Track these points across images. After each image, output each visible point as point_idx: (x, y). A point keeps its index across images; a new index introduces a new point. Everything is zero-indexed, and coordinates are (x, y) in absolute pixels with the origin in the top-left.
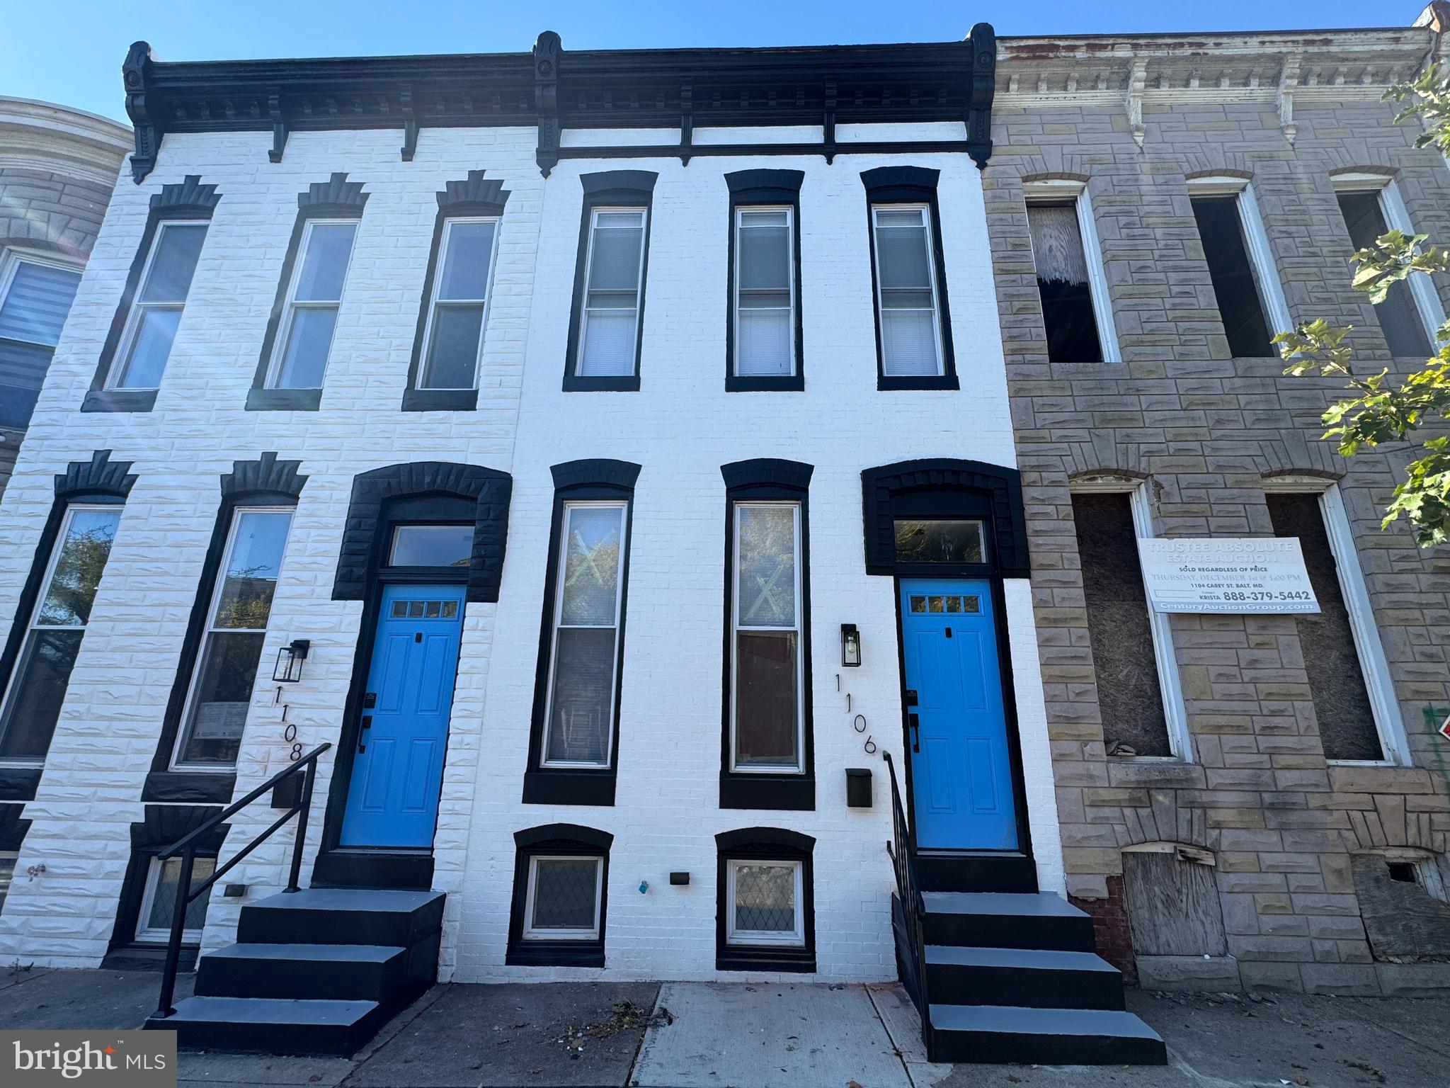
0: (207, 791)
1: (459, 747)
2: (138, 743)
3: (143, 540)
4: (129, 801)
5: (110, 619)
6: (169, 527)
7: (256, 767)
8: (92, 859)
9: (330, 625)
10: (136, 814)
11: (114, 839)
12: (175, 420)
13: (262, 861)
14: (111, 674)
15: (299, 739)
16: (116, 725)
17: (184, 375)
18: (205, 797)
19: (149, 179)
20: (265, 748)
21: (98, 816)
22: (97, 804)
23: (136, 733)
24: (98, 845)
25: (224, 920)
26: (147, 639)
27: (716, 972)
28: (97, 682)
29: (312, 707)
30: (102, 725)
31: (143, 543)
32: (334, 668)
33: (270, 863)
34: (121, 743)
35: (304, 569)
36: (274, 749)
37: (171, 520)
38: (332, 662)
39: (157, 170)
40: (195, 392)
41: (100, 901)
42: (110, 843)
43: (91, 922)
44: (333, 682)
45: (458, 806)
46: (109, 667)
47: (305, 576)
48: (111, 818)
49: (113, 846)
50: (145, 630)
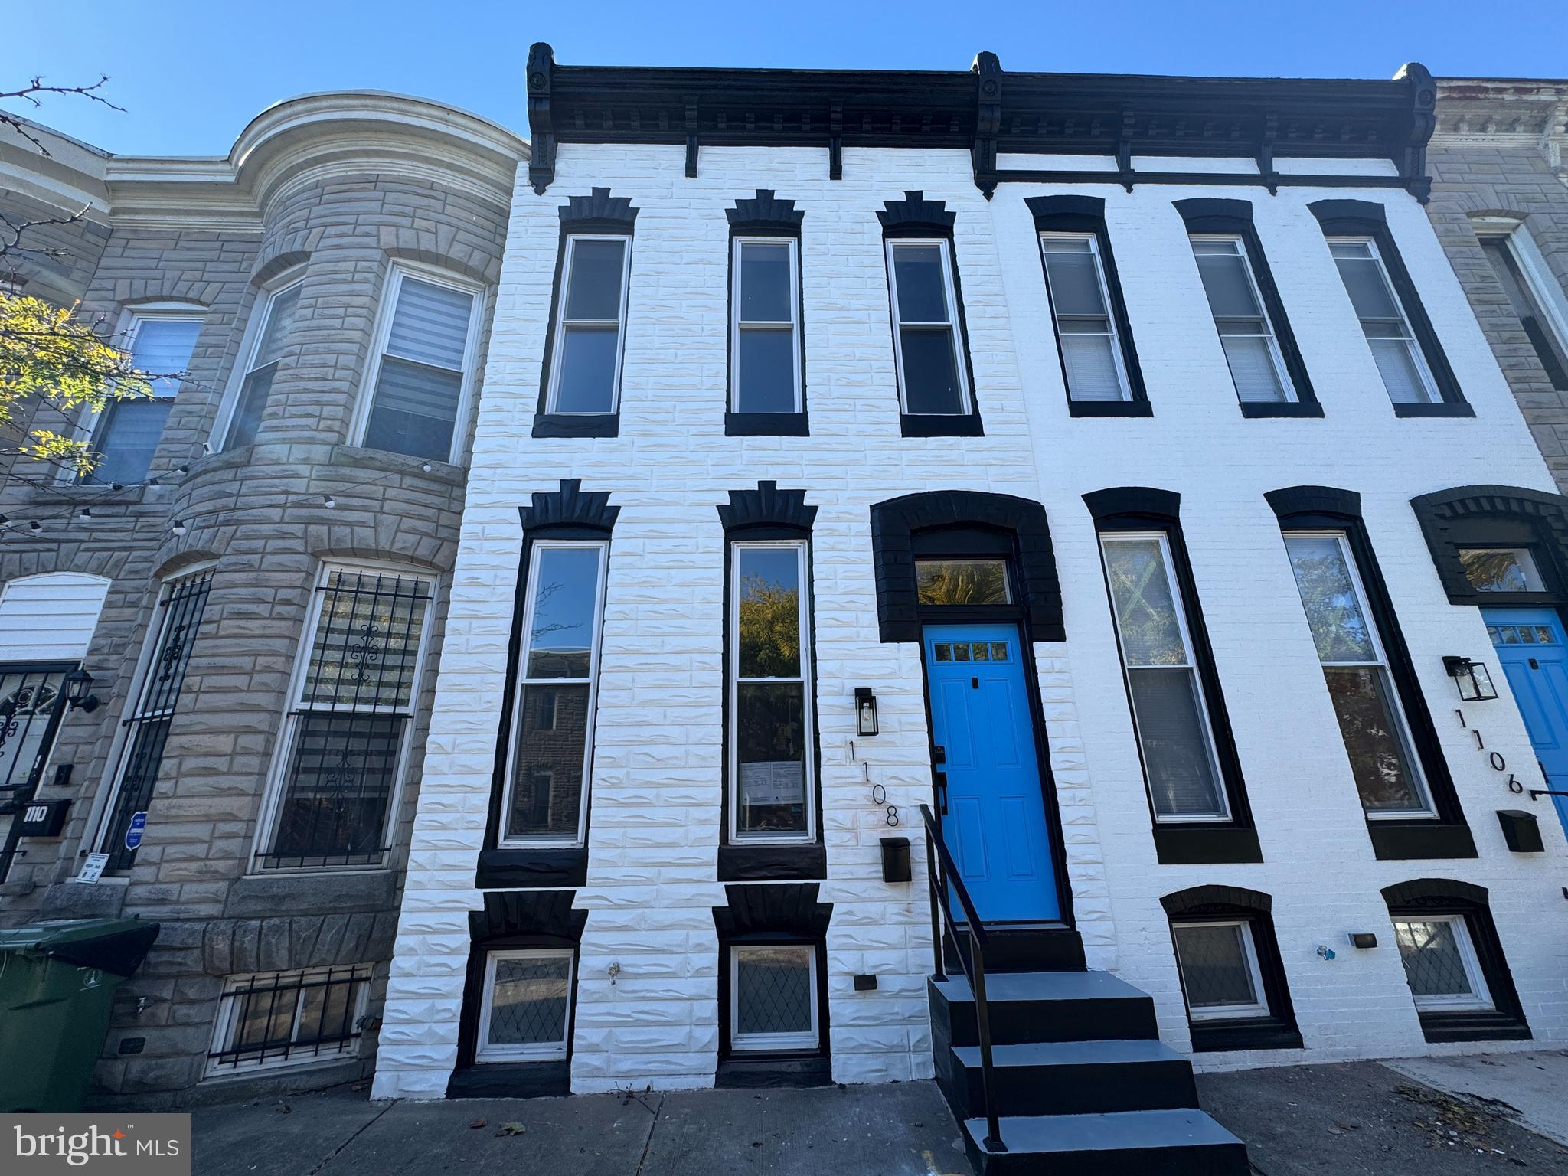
0: (796, 867)
1: (1072, 803)
2: (697, 813)
3: (644, 579)
4: (704, 882)
5: (629, 670)
6: (672, 564)
7: (848, 836)
8: (673, 953)
9: (890, 671)
10: (716, 896)
11: (696, 928)
12: (649, 446)
13: (882, 945)
14: (646, 732)
15: (890, 801)
16: (666, 792)
17: (647, 397)
18: (796, 872)
19: (550, 189)
20: (851, 813)
21: (670, 902)
22: (665, 887)
23: (695, 801)
24: (678, 935)
25: (854, 1019)
26: (680, 691)
27: (1426, 1044)
28: (631, 743)
29: (894, 764)
30: (650, 793)
31: (645, 582)
32: (905, 718)
33: (892, 947)
34: (677, 813)
35: (843, 609)
36: (861, 814)
37: (671, 557)
38: (903, 712)
39: (558, 180)
40: (663, 416)
41: (696, 1005)
42: (692, 933)
43: (690, 1031)
44: (909, 734)
45: (1092, 870)
46: (640, 724)
47: (843, 616)
48: (688, 903)
49: (696, 937)
50: (674, 681)
